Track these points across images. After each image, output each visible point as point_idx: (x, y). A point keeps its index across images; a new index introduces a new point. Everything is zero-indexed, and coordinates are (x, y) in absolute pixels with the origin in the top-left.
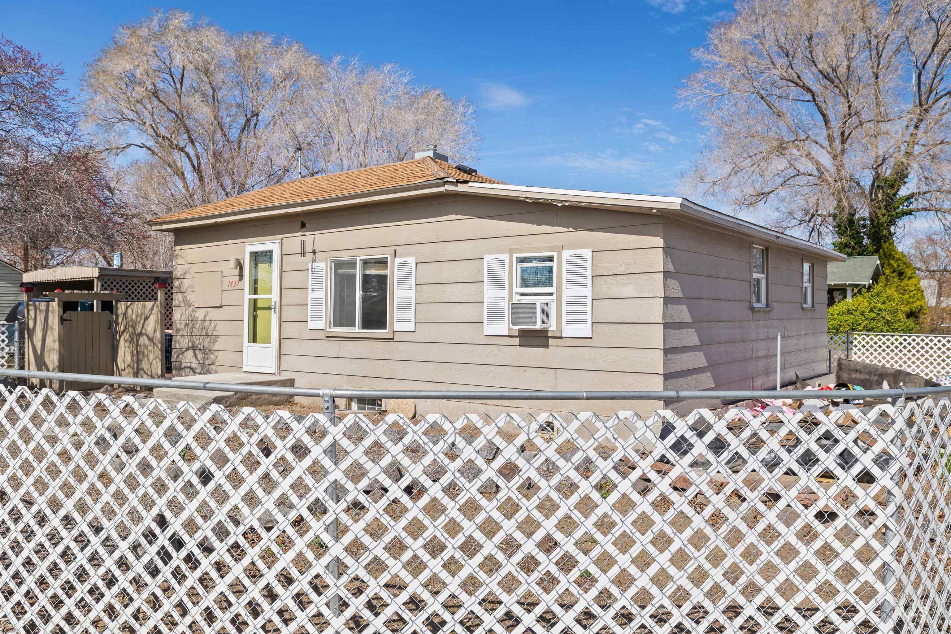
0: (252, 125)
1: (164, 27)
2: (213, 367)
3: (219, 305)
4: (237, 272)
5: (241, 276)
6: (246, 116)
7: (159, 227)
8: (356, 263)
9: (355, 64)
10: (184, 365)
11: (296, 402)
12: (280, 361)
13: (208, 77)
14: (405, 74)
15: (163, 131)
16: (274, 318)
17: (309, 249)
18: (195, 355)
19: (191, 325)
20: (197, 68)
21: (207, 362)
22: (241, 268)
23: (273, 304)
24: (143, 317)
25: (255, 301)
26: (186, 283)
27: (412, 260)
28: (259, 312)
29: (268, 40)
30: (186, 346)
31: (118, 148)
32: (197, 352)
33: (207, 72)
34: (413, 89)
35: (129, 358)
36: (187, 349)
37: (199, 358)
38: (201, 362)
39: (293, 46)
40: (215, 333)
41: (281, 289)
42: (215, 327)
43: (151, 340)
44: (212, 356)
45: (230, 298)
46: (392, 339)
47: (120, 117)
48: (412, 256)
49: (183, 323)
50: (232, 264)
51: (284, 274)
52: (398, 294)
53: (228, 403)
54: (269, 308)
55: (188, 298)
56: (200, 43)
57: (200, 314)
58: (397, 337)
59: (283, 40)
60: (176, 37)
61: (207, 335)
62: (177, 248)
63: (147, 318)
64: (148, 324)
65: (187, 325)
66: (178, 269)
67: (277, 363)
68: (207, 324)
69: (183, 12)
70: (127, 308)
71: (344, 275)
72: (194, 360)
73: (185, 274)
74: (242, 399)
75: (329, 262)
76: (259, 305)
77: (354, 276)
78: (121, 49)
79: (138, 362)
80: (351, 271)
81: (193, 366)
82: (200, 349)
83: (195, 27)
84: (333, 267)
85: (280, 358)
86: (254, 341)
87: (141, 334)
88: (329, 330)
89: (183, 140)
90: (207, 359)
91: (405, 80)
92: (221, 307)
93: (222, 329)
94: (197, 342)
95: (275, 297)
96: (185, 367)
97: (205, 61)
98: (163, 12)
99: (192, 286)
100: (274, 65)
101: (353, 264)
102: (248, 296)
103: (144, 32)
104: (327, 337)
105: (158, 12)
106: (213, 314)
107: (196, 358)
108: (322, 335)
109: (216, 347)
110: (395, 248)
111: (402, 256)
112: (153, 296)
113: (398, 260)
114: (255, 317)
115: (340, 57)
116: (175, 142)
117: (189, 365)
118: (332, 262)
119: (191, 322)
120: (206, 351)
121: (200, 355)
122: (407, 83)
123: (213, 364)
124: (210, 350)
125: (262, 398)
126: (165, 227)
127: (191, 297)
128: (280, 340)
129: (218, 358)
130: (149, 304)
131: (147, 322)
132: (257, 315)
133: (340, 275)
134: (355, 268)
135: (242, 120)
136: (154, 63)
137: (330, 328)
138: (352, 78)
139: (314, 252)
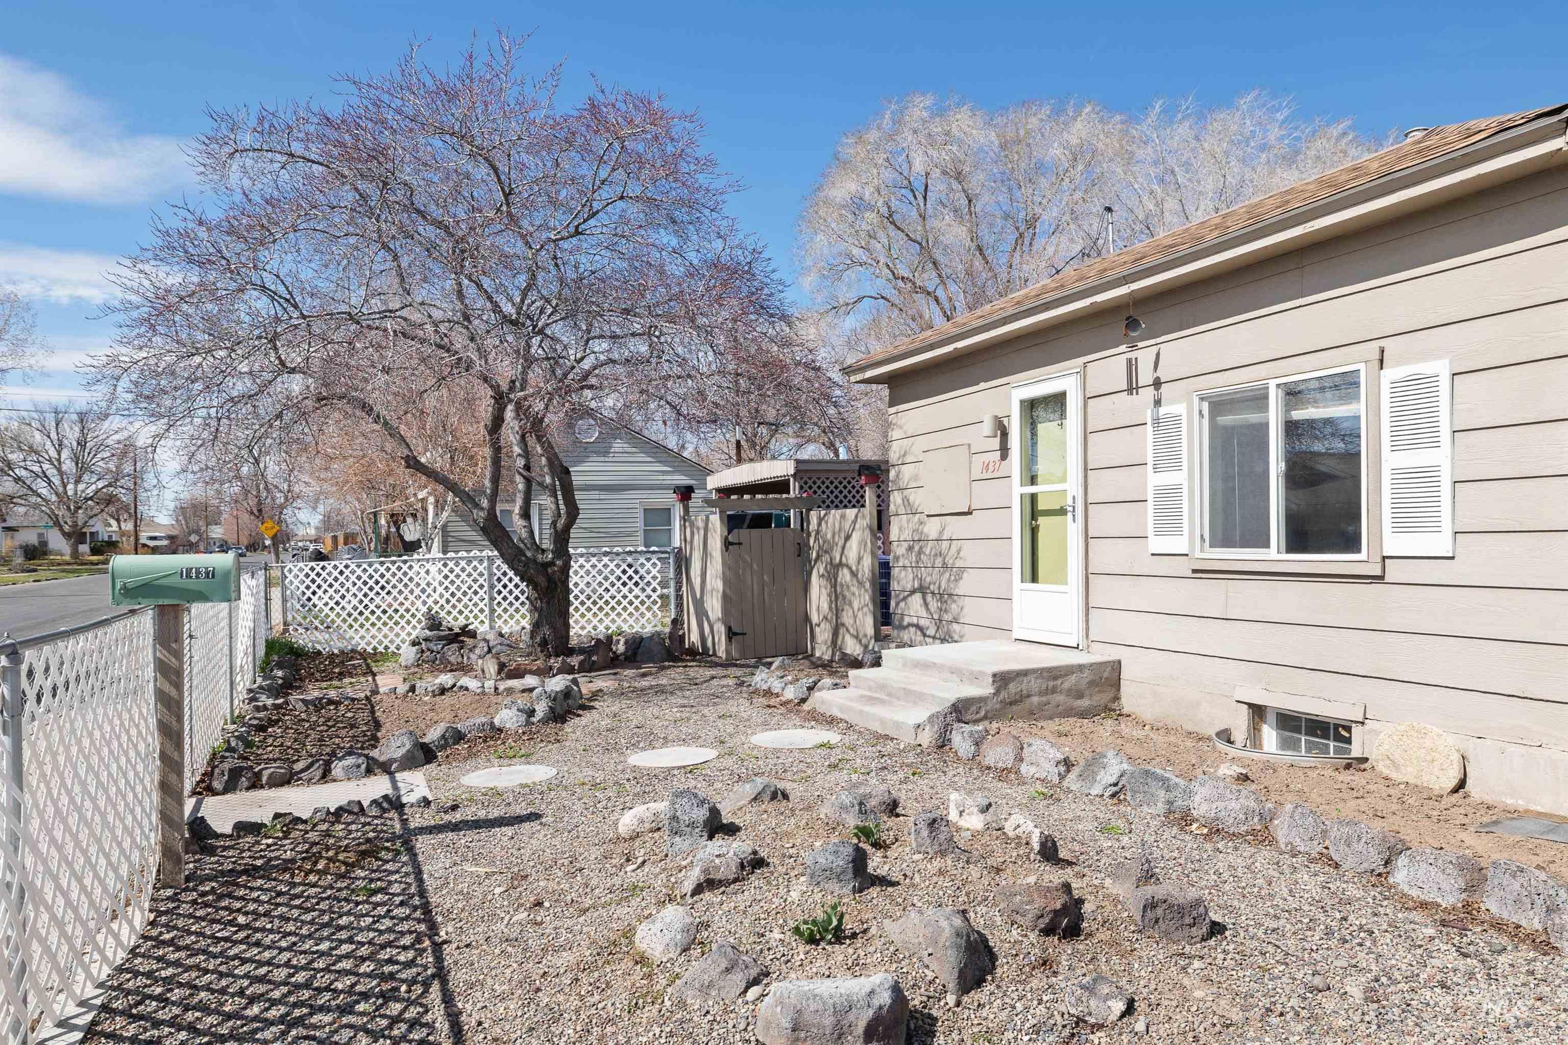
0: (1027, 242)
1: (898, 122)
2: (955, 626)
3: (966, 510)
4: (996, 443)
5: (1004, 451)
6: (1017, 229)
7: (859, 377)
8: (1266, 397)
9: (1187, 108)
10: (907, 620)
11: (1125, 711)
12: (1087, 621)
13: (960, 182)
14: (1280, 105)
15: (903, 271)
16: (1073, 529)
17: (1145, 376)
18: (926, 604)
19: (917, 548)
20: (944, 173)
21: (946, 617)
22: (1005, 435)
23: (1070, 502)
24: (843, 536)
25: (1033, 498)
26: (907, 472)
27: (1441, 368)
28: (1042, 521)
29: (1046, 110)
30: (909, 587)
31: (847, 304)
32: (929, 598)
33: (959, 176)
34: (1296, 128)
35: (825, 606)
36: (913, 592)
37: (932, 610)
38: (936, 616)
39: (1085, 106)
40: (959, 563)
41: (1086, 469)
42: (959, 552)
43: (854, 574)
44: (954, 606)
45: (984, 494)
46: (1380, 579)
47: (849, 262)
48: (1439, 357)
49: (905, 545)
50: (987, 427)
51: (1091, 437)
52: (1392, 460)
53: (983, 713)
54: (1062, 512)
55: (911, 499)
56: (947, 134)
57: (932, 528)
58: (1394, 571)
59: (1068, 102)
60: (915, 132)
61: (945, 566)
62: (892, 410)
63: (848, 538)
64: (851, 547)
65: (910, 549)
66: (893, 448)
67: (1082, 625)
68: (945, 544)
69: (923, 94)
70: (820, 520)
71: (1233, 428)
72: (924, 613)
73: (904, 455)
74: (1011, 704)
75: (1196, 400)
76: (1042, 506)
77: (1264, 427)
78: (845, 164)
79: (838, 613)
80: (1254, 417)
81: (922, 622)
82: (933, 593)
83: (939, 112)
84: (1206, 412)
85: (1087, 615)
86: (1034, 579)
87: (841, 564)
88: (1198, 554)
89: (929, 279)
90: (946, 611)
91: (1280, 116)
92: (969, 513)
93: (971, 554)
94: (928, 579)
95: (1073, 487)
96: (910, 625)
97: (955, 160)
98: (897, 102)
99: (916, 477)
100: (1056, 145)
101: (1259, 399)
102: (1018, 489)
103: (873, 136)
104: (1194, 571)
105: (890, 102)
106: (957, 527)
107: (928, 609)
108: (1184, 567)
109: (962, 588)
110: (1382, 343)
111: (1402, 361)
112: (858, 502)
113: (1390, 374)
114: (1034, 531)
115: (1160, 102)
116: (918, 283)
117: (915, 620)
118: (1202, 399)
119: (917, 543)
120: (944, 597)
121: (934, 604)
122: (1283, 122)
123: (956, 621)
124: (950, 595)
125: (1053, 703)
126: (869, 374)
127: (916, 497)
128: (1087, 578)
129: (965, 610)
130: (851, 513)
131: (848, 544)
132: (1038, 527)
133: (1225, 428)
134: (1265, 408)
135: (1012, 237)
136: (889, 175)
137: (1202, 551)
138: (1184, 130)
139: (1157, 384)
